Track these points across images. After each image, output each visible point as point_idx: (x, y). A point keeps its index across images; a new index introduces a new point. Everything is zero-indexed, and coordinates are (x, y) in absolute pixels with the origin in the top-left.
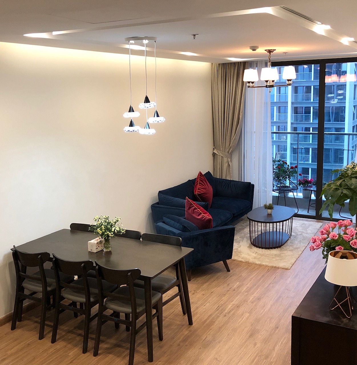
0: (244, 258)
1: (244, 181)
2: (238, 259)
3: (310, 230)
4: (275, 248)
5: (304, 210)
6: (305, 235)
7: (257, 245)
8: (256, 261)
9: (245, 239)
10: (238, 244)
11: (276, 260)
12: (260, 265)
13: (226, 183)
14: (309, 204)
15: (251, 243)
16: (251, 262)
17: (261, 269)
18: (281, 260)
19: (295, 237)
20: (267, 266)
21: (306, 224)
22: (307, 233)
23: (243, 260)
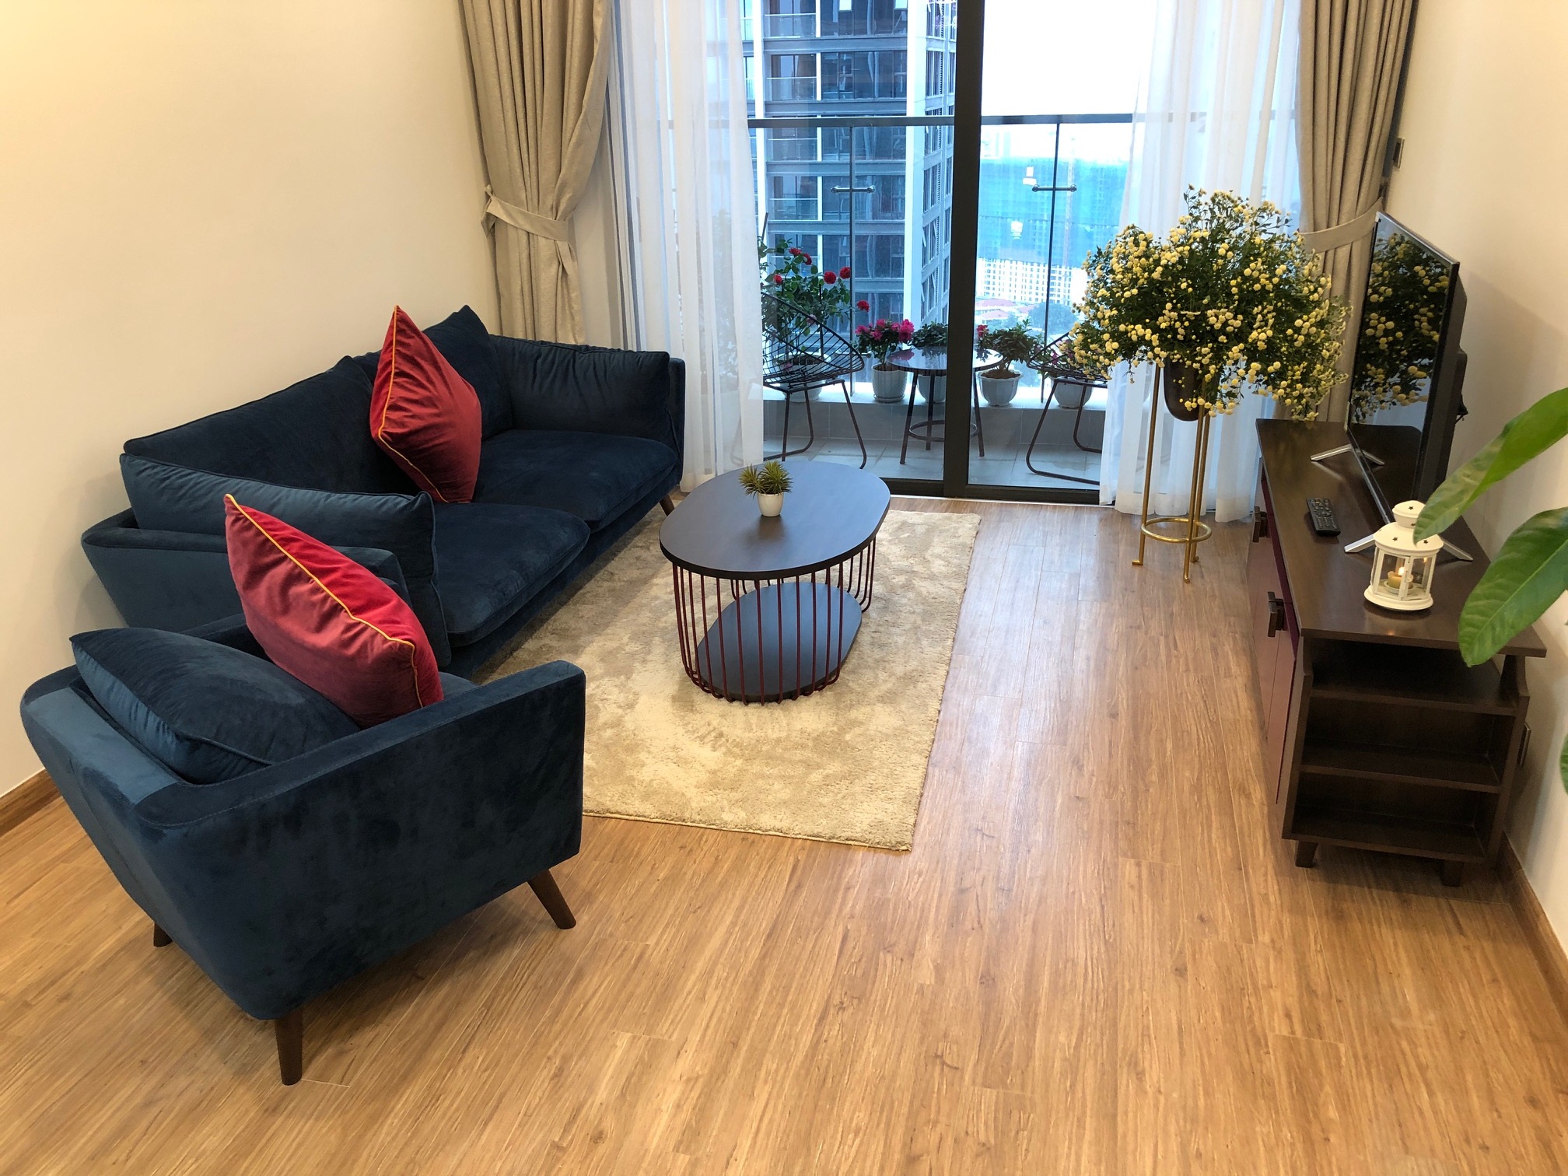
0: (655, 793)
1: (638, 344)
2: (622, 808)
3: (939, 556)
4: (806, 692)
5: (885, 454)
6: (925, 587)
7: (717, 681)
8: (722, 809)
9: (658, 648)
10: (622, 687)
11: (827, 782)
12: (748, 837)
13: (553, 362)
14: (907, 428)
15: (688, 670)
16: (698, 818)
17: (752, 868)
18: (850, 777)
19: (888, 605)
20: (782, 838)
21: (913, 525)
22: (932, 577)
23: (649, 810)
